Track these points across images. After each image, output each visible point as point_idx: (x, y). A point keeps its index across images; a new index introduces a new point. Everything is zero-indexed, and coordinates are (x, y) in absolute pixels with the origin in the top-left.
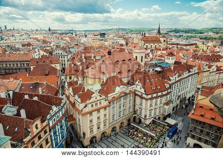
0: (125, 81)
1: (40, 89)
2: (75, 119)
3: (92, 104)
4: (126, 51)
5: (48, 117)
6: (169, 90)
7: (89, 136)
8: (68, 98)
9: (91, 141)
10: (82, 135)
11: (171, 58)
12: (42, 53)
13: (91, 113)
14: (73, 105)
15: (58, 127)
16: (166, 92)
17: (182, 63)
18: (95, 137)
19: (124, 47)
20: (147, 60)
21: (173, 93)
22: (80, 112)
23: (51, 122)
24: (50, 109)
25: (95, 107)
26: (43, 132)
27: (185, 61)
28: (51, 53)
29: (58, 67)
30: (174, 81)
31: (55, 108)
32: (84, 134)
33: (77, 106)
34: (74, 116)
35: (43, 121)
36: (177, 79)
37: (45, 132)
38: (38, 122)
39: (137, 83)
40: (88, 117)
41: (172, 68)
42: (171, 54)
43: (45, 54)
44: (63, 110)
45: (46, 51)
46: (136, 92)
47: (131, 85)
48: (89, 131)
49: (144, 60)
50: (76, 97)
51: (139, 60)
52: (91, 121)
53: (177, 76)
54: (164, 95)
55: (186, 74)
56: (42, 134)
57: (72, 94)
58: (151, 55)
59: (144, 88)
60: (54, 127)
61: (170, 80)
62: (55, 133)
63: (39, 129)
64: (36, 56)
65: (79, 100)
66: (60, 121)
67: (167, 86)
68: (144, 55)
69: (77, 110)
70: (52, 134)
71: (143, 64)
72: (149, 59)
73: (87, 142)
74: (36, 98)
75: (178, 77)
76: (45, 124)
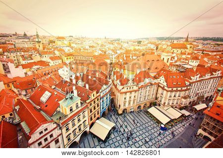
0: (153, 75)
1: (97, 74)
2: (115, 95)
3: (127, 87)
4: (156, 54)
5: (100, 91)
6: (189, 87)
7: (122, 108)
8: (113, 81)
9: (123, 112)
10: (118, 106)
11: (195, 61)
12: (100, 52)
13: (126, 93)
14: (116, 86)
15: (105, 98)
16: (186, 88)
17: (206, 67)
18: (126, 109)
19: (154, 51)
20: (172, 61)
21: (192, 90)
22: (119, 91)
23: (101, 94)
24: (102, 86)
25: (129, 90)
26: (96, 99)
27: (209, 65)
28: (105, 53)
29: (108, 61)
30: (195, 80)
31: (105, 87)
32: (120, 106)
33: (118, 87)
34: (115, 93)
35: (97, 93)
36: (198, 79)
37: (98, 100)
38: (95, 93)
39: (161, 78)
40: (124, 96)
41: (195, 70)
42: (196, 58)
43: (102, 53)
44: (109, 88)
45: (102, 51)
46: (160, 84)
47: (156, 79)
48: (123, 104)
49: (170, 61)
50: (118, 81)
51: (165, 61)
52: (125, 98)
53: (198, 76)
54: (183, 90)
55: (208, 76)
57: (116, 79)
58: (176, 59)
59: (166, 82)
60: (103, 97)
61: (191, 79)
62: (103, 101)
63: (95, 97)
64: (96, 54)
65: (120, 84)
66: (106, 94)
67: (187, 83)
68: (170, 58)
69: (117, 89)
70: (101, 101)
71: (168, 64)
72: (174, 61)
73: (120, 112)
74: (94, 79)
75: (200, 77)
76: (98, 95)
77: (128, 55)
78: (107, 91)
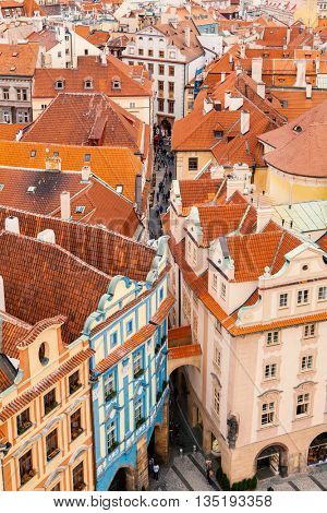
1: (65, 199)
2: (198, 351)
3: (283, 291)
5: (92, 321)
7: (253, 438)
8: (178, 251)
9: (263, 464)
10: (224, 429)
12: (81, 45)
13: (272, 332)
14: (199, 285)
15: (125, 372)
18: (279, 448)
22: (225, 320)
23: (98, 344)
24: (102, 287)
25: (294, 310)
26: (64, 382)
28: (117, 50)
29: (143, 111)
31: (121, 289)
32: (233, 424)
33: (214, 290)
34: (199, 336)
35: (68, 336)
37: (74, 384)
38: (50, 335)
43: (94, 51)
44: (155, 303)
45: (95, 37)
48: (257, 414)
50: (217, 251)
52: (270, 370)
56: (61, 387)
60: (109, 367)
62: (111, 395)
63: (54, 364)
64: (55, 59)
65: (229, 268)
66: (135, 344)
69: (213, 308)
70: (99, 394)
73: (240, 465)
74: (47, 237)
76: (75, 348)
77: (278, 64)
78: (141, 318)
